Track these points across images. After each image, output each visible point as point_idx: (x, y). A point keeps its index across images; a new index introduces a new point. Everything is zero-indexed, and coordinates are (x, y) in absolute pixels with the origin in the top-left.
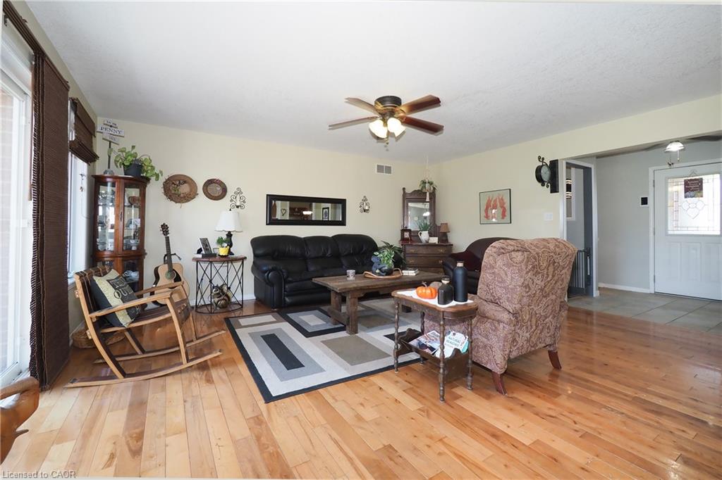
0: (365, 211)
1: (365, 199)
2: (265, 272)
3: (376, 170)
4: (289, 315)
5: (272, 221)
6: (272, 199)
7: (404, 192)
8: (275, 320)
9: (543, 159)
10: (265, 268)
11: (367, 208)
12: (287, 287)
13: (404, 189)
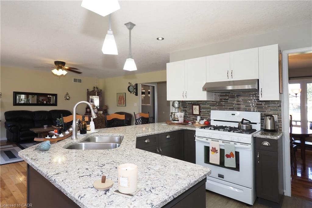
0: (67, 99)
1: (67, 94)
2: (10, 127)
3: (73, 81)
4: (21, 145)
5: (15, 104)
6: (16, 94)
7: (88, 91)
8: (13, 146)
9: (131, 83)
10: (9, 125)
11: (68, 98)
12: (20, 133)
13: (88, 90)
